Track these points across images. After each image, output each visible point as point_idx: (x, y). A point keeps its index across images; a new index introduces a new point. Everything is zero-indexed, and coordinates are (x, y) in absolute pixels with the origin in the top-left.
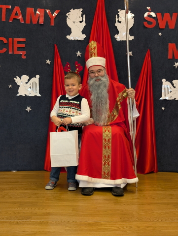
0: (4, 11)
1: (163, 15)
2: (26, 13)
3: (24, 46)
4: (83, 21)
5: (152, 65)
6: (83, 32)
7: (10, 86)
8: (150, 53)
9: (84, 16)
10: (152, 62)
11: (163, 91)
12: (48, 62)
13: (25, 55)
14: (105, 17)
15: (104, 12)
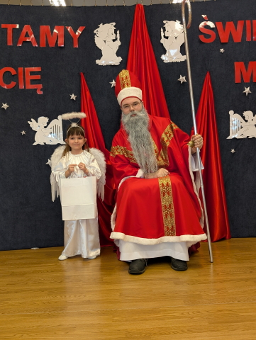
0: (10, 32)
1: (224, 25)
2: (39, 33)
3: (39, 77)
4: (116, 39)
5: (214, 93)
6: (118, 54)
7: (23, 132)
8: (211, 77)
9: (118, 32)
10: (213, 89)
11: (231, 125)
12: (73, 97)
13: (41, 90)
14: (146, 32)
15: (144, 25)
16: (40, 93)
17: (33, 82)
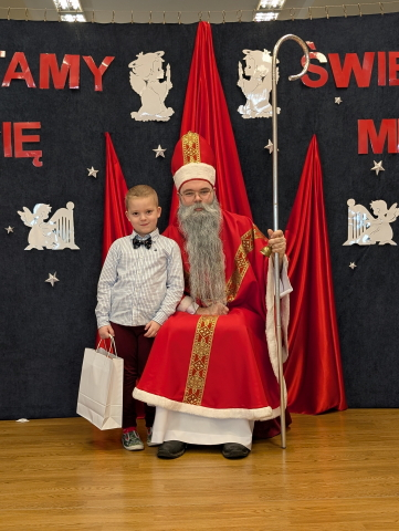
1: (342, 59)
2: (39, 65)
3: (36, 138)
4: (165, 78)
5: (322, 169)
6: (168, 103)
7: (10, 229)
8: (318, 144)
9: (168, 67)
10: (322, 163)
11: (350, 224)
12: (93, 172)
13: (40, 159)
14: (215, 67)
15: (212, 56)
16: (37, 163)
17: (27, 146)
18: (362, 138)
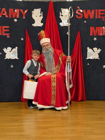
1: (86, 11)
2: (9, 11)
3: (8, 30)
4: (41, 15)
5: (81, 40)
6: (42, 22)
7: (1, 53)
8: (80, 33)
11: (88, 53)
12: (22, 39)
13: (9, 36)
14: (54, 13)
15: (53, 10)
16: (8, 37)
17: (6, 32)
18: (91, 32)
